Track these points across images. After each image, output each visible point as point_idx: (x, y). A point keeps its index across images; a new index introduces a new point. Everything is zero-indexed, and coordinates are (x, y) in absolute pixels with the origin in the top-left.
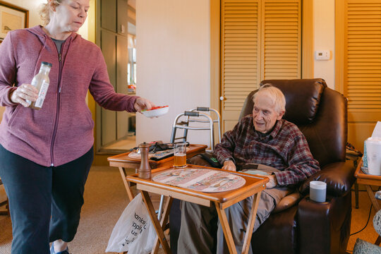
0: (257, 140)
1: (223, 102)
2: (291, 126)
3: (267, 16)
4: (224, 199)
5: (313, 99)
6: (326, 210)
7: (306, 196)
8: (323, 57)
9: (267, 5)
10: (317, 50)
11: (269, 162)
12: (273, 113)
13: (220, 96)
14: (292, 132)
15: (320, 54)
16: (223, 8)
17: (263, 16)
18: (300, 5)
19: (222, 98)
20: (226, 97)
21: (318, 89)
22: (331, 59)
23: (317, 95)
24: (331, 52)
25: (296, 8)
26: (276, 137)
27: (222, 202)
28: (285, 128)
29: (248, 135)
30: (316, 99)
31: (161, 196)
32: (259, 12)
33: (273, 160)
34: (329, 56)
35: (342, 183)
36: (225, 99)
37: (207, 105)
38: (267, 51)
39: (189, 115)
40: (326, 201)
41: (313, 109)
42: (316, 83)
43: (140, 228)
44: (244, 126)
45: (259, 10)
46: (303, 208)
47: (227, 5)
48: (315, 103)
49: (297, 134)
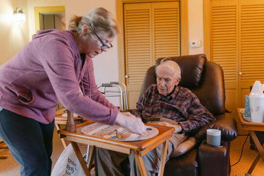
0: (160, 100)
1: (127, 79)
2: (186, 90)
3: (156, 19)
4: (143, 147)
5: (198, 69)
6: (223, 153)
7: (204, 142)
8: (196, 45)
9: (156, 10)
10: (191, 41)
11: (169, 116)
12: (172, 80)
13: (125, 75)
14: (187, 95)
15: (194, 43)
16: (125, 14)
17: (153, 19)
18: (178, 10)
19: (127, 76)
20: (130, 76)
21: (202, 61)
22: (201, 46)
23: (201, 66)
24: (201, 42)
25: (176, 12)
26: (175, 98)
27: (142, 150)
28: (181, 92)
29: (153, 97)
30: (200, 69)
31: (87, 145)
32: (150, 16)
33: (172, 114)
34: (199, 45)
35: (232, 130)
36: (129, 77)
37: (117, 81)
38: (156, 43)
39: (105, 86)
40: (221, 145)
41: (198, 76)
42: (200, 57)
43: (72, 169)
44: (149, 91)
45: (150, 14)
46: (203, 151)
47: (128, 12)
48: (199, 72)
49: (191, 96)
